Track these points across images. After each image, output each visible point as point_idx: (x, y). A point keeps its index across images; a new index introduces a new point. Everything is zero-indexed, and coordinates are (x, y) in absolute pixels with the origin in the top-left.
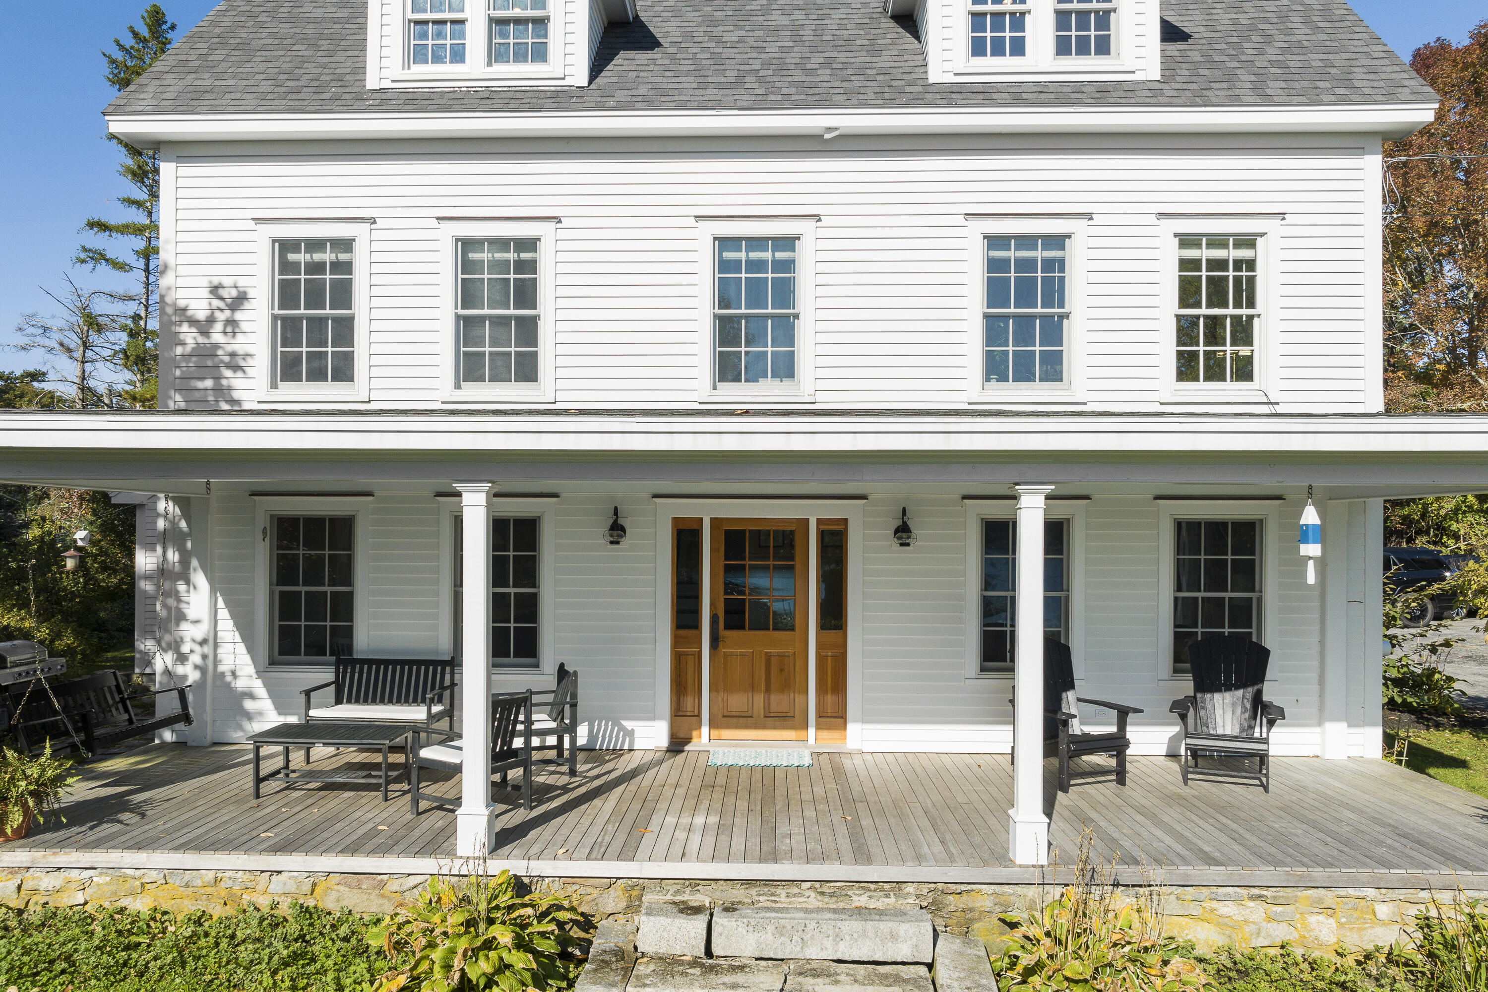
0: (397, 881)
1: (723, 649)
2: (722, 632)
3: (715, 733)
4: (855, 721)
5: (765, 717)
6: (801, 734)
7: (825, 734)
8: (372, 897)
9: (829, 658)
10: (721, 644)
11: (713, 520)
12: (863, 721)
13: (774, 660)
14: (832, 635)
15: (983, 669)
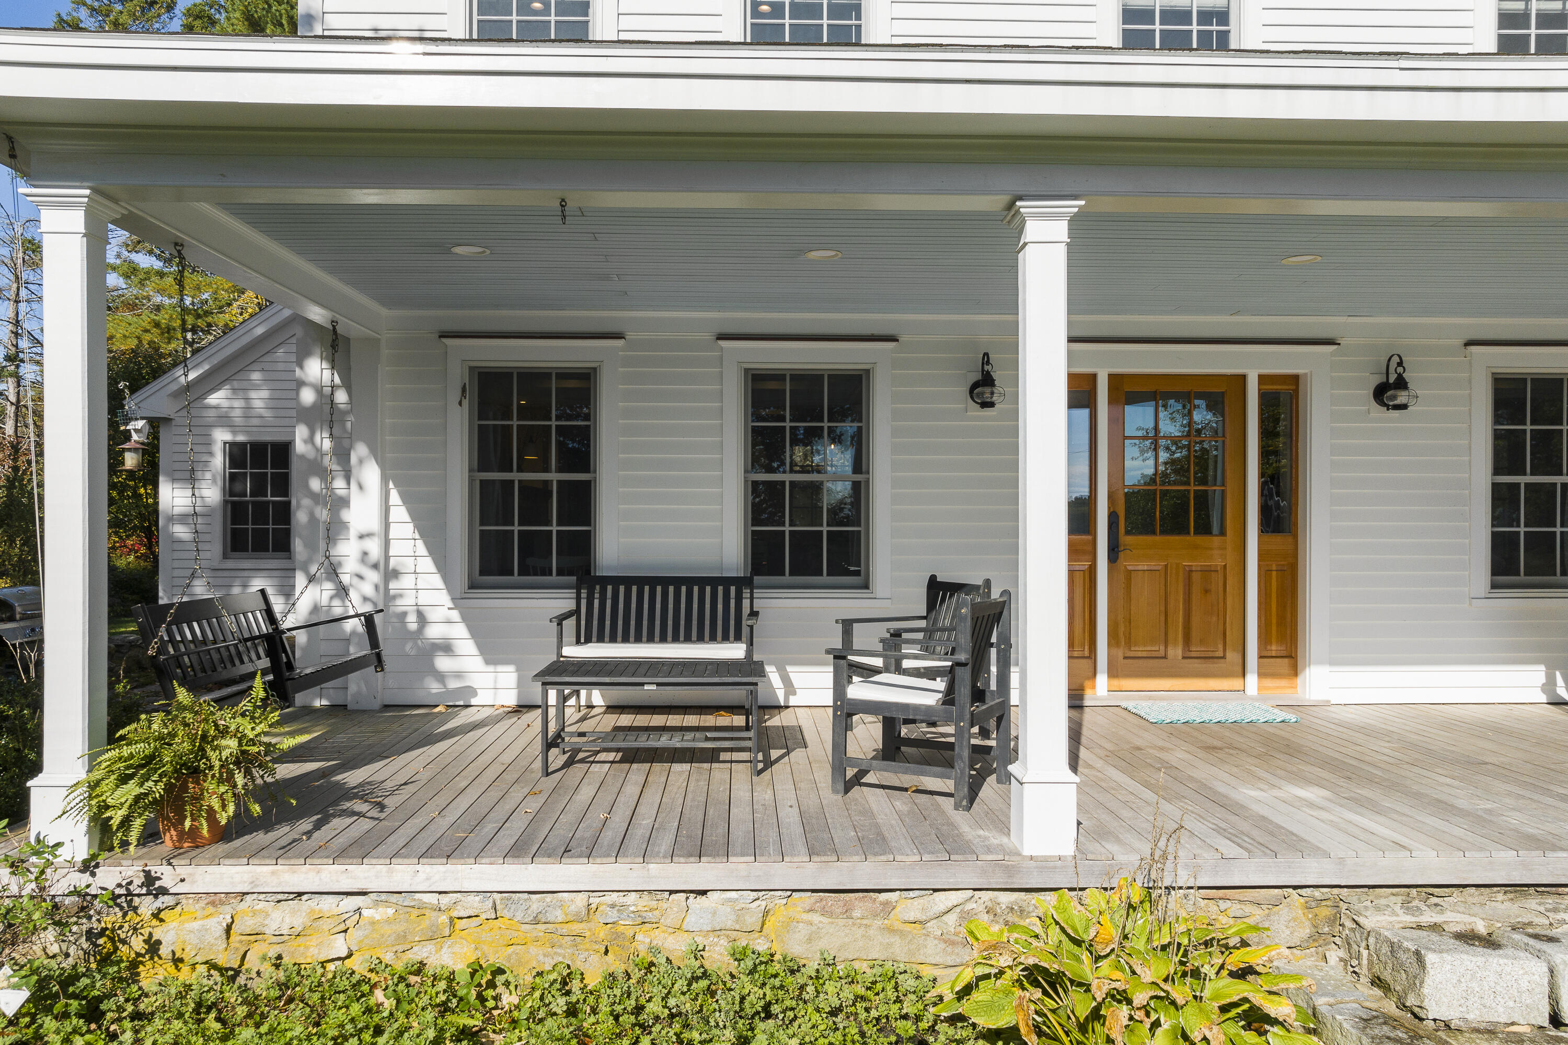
0: (916, 902)
1: (1127, 562)
2: (1126, 540)
3: (1117, 683)
4: (1320, 662)
5: (1184, 658)
6: (1236, 683)
7: (1269, 682)
8: (871, 932)
9: (1274, 573)
10: (1121, 555)
11: (1112, 377)
12: (1332, 663)
13: (1196, 577)
14: (1278, 541)
15: (1494, 586)
